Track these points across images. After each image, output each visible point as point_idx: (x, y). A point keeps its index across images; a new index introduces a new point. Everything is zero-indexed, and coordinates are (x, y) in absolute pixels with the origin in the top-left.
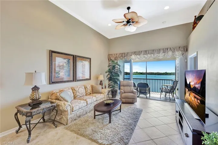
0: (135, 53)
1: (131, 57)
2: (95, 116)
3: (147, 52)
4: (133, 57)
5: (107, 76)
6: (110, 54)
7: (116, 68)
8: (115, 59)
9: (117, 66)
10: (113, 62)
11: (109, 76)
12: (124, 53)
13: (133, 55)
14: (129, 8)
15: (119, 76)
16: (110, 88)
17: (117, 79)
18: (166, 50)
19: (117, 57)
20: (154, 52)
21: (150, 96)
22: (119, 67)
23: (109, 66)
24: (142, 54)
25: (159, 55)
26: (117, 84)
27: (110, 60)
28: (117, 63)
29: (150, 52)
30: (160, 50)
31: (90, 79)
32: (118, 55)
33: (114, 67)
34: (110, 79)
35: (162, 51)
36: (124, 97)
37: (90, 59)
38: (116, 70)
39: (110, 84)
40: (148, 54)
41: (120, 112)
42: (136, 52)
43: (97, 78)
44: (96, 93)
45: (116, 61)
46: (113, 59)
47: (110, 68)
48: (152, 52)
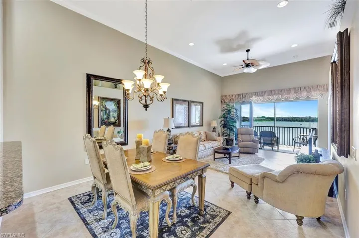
0: (257, 95)
1: (251, 99)
2: (214, 158)
3: (273, 93)
4: (254, 98)
5: (221, 122)
6: (223, 95)
7: (232, 113)
8: (230, 102)
9: (232, 110)
10: (228, 105)
11: (223, 122)
12: (243, 94)
13: (254, 97)
14: (248, 51)
15: (235, 122)
16: (225, 136)
17: (233, 126)
18: (298, 90)
19: (232, 99)
20: (283, 92)
21: (278, 148)
22: (235, 111)
23: (222, 111)
24: (266, 95)
25: (289, 96)
26: (234, 131)
27: (223, 102)
28: (232, 107)
29: (277, 92)
30: (290, 90)
31: (202, 125)
32: (234, 97)
33: (229, 112)
34: (224, 126)
35: (293, 92)
36: (242, 146)
37: (203, 103)
38: (232, 115)
39: (225, 132)
40: (274, 94)
41: (239, 158)
42: (257, 93)
43: (209, 125)
44: (211, 140)
45: (231, 104)
46: (227, 101)
47: (224, 112)
48: (280, 92)
